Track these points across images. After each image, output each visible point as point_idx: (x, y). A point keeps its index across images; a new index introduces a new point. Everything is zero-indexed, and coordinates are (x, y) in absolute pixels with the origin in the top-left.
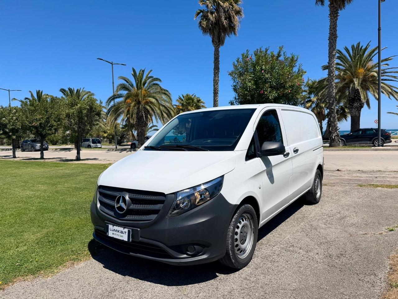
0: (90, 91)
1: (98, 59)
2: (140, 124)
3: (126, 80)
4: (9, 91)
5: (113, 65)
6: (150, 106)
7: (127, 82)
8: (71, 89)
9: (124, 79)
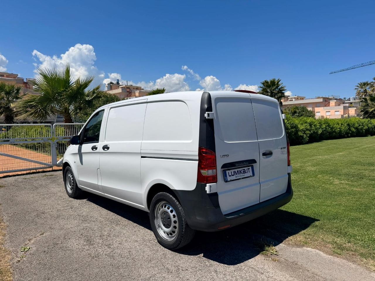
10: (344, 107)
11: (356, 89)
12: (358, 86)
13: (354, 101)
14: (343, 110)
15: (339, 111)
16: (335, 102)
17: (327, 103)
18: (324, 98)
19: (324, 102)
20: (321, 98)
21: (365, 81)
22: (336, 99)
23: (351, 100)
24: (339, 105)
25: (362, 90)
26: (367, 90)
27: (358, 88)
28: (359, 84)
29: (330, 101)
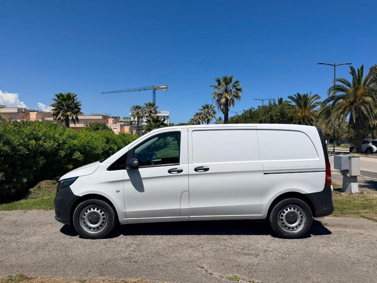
0: (317, 94)
1: (318, 64)
2: (356, 127)
3: (342, 82)
4: (263, 100)
5: (336, 67)
6: (365, 106)
7: (344, 83)
8: (300, 95)
9: (339, 81)
10: (121, 125)
11: (131, 110)
12: (132, 108)
13: (124, 120)
14: (120, 128)
15: (117, 128)
16: (113, 120)
17: (106, 120)
18: (103, 116)
19: (104, 120)
20: (101, 115)
21: (137, 105)
22: (113, 117)
23: (121, 119)
24: (116, 123)
25: (136, 112)
26: (139, 112)
27: (132, 110)
28: (133, 107)
29: (109, 119)
